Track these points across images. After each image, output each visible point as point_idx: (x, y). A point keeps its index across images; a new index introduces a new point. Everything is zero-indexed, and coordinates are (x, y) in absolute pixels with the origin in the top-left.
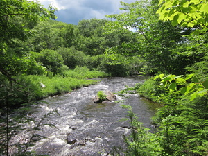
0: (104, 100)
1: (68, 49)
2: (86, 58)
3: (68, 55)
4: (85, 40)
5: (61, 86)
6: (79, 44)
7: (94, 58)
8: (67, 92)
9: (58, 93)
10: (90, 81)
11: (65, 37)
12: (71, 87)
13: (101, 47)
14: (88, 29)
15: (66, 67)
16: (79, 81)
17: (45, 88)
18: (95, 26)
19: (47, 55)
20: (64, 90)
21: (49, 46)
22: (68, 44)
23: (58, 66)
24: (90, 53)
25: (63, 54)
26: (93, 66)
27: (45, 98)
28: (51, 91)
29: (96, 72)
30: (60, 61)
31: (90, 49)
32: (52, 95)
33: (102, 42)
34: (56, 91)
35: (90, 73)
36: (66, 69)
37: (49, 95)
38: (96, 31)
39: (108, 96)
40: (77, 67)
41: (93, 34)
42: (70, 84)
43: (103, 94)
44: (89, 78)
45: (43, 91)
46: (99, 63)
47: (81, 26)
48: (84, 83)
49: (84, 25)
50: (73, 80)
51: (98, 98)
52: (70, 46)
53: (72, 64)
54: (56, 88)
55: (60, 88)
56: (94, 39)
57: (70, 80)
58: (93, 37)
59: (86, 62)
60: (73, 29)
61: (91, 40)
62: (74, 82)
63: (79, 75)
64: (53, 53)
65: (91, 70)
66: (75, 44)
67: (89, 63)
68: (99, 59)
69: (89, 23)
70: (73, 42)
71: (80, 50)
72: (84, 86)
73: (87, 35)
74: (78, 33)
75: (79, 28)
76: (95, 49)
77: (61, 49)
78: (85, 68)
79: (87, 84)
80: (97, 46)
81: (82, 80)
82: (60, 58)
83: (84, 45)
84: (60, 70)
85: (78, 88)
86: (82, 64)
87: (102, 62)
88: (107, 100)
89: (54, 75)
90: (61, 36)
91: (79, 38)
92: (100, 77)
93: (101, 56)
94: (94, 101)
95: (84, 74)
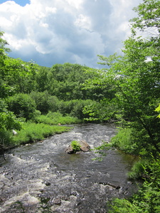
0: (78, 151)
1: (41, 94)
2: (59, 103)
3: (40, 99)
4: (58, 85)
5: (33, 133)
6: (52, 88)
7: (68, 103)
8: (39, 140)
9: (31, 141)
10: (63, 128)
11: (39, 81)
12: (43, 134)
13: (74, 92)
14: (60, 73)
15: (38, 112)
16: (52, 127)
17: (17, 135)
18: (68, 71)
19: (20, 99)
20: (36, 138)
22: (42, 88)
23: (31, 111)
26: (67, 111)
27: (17, 146)
28: (24, 139)
29: (69, 118)
30: (33, 106)
31: (62, 94)
32: (24, 144)
33: (76, 87)
34: (28, 139)
35: (63, 119)
36: (38, 114)
37: (21, 144)
38: (69, 75)
39: (82, 147)
40: (50, 112)
41: (66, 78)
42: (43, 131)
43: (77, 144)
44: (62, 124)
45: (15, 139)
46: (72, 108)
47: (55, 70)
48: (57, 130)
49: (57, 69)
50: (46, 126)
51: (72, 149)
52: (43, 90)
53: (44, 109)
54: (29, 136)
55: (33, 136)
56: (68, 83)
57: (43, 127)
58: (67, 82)
59: (60, 106)
60: (46, 74)
61: (65, 85)
62: (47, 129)
63: (52, 121)
64: (26, 98)
65: (64, 115)
66: (48, 89)
67: (62, 108)
68: (72, 105)
69: (62, 67)
70: (46, 86)
71: (53, 94)
72: (57, 133)
73: (60, 79)
74: (51, 78)
75: (53, 72)
76: (68, 94)
77: (34, 93)
78: (58, 113)
79: (60, 131)
80: (71, 91)
81: (55, 127)
82: (34, 103)
83: (57, 89)
84: (32, 116)
85: (50, 135)
86: (55, 109)
87: (76, 108)
88: (81, 150)
89: (26, 121)
90: (34, 79)
91: (53, 82)
92: (72, 123)
93: (74, 101)
94: (68, 151)
95: (56, 119)
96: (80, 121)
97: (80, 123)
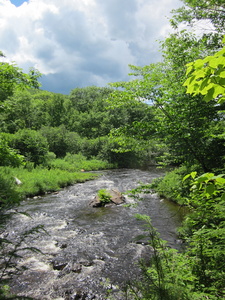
0: (108, 203)
1: (56, 129)
2: (82, 141)
3: (55, 137)
4: (80, 117)
5: (45, 182)
6: (71, 121)
7: (94, 142)
8: (53, 191)
9: (41, 193)
10: (87, 175)
11: (52, 112)
12: (59, 183)
13: (103, 126)
14: (84, 101)
15: (52, 154)
16: (71, 174)
17: (21, 185)
18: (93, 97)
19: (25, 137)
20: (49, 188)
21: (28, 125)
22: (56, 122)
23: (42, 153)
24: (88, 135)
25: (48, 136)
26: (92, 152)
27: (22, 199)
28: (30, 190)
29: (96, 162)
30: (44, 146)
31: (87, 129)
32: (31, 196)
33: (105, 119)
34: (37, 190)
35: (87, 163)
36: (52, 157)
37: (27, 196)
38: (95, 103)
39: (113, 197)
40: (68, 154)
41: (91, 107)
42: (58, 179)
43: (107, 194)
44: (85, 171)
45: (18, 189)
46: (100, 148)
47: (74, 96)
48: (78, 178)
49: (78, 95)
50: (62, 173)
51: (99, 200)
52: (58, 125)
53: (61, 150)
54: (38, 185)
55: (44, 186)
56: (94, 114)
57: (58, 174)
58: (92, 113)
59: (82, 146)
60: (62, 101)
61: (89, 116)
62: (64, 176)
63: (72, 167)
64: (35, 134)
65: (89, 159)
66: (66, 122)
67: (86, 148)
68: (100, 143)
69: (86, 93)
70: (62, 119)
71: (73, 130)
72: (78, 182)
73: (83, 109)
74: (69, 108)
75: (72, 99)
76: (94, 129)
77: (45, 129)
78: (79, 155)
79: (82, 179)
80: (97, 125)
81: (75, 174)
82: (45, 141)
83: (78, 123)
84: (44, 160)
85: (69, 184)
86: (76, 150)
87: (105, 148)
88: (112, 202)
89: (35, 167)
90: (45, 110)
91: (72, 114)
92: (101, 169)
93: (103, 138)
94: (93, 204)
95: (78, 164)
96: (111, 165)
97: (112, 169)
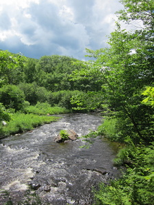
0: (67, 139)
1: (30, 85)
2: (48, 94)
3: (29, 90)
4: (47, 76)
5: (23, 124)
6: (40, 79)
7: (56, 94)
8: (28, 130)
9: (20, 131)
10: (52, 118)
11: (27, 72)
12: (33, 124)
13: (62, 83)
14: (50, 65)
15: (27, 102)
16: (41, 117)
17: (6, 126)
18: (56, 62)
19: (10, 90)
20: (26, 128)
21: (10, 81)
22: (30, 79)
23: (20, 102)
24: (52, 89)
25: (24, 89)
26: (54, 102)
27: (7, 137)
28: (13, 129)
29: (58, 108)
30: (22, 97)
31: (51, 85)
32: (13, 134)
33: (64, 78)
34: (17, 129)
35: (51, 109)
36: (27, 105)
37: (11, 134)
38: (57, 67)
39: (70, 135)
40: (38, 103)
41: (54, 70)
42: (32, 121)
43: (66, 133)
44: (51, 114)
45: (5, 129)
46: (60, 99)
47: (43, 62)
48: (46, 120)
49: (46, 61)
50: (35, 116)
51: (60, 138)
52: (31, 82)
53: (33, 99)
54: (18, 126)
55: (22, 126)
56: (56, 75)
57: (32, 118)
58: (55, 73)
59: (48, 97)
60: (34, 65)
61: (53, 76)
62: (37, 119)
63: (41, 112)
64: (15, 89)
65: (52, 106)
66: (37, 80)
67: (50, 99)
68: (60, 95)
69: (50, 59)
70: (34, 78)
71: (41, 86)
72: (46, 123)
73: (48, 71)
74: (39, 69)
75: (41, 64)
76: (56, 85)
77: (22, 85)
78: (46, 104)
79: (48, 121)
80: (58, 82)
81: (44, 117)
82: (22, 93)
83: (45, 81)
84: (21, 106)
85: (40, 125)
86: (44, 99)
87: (64, 99)
88: (70, 139)
89: (16, 112)
90: (22, 71)
91: (41, 74)
92: (61, 113)
93: (62, 92)
94: (57, 140)
95: (45, 110)
96: (68, 111)
97: (68, 113)
